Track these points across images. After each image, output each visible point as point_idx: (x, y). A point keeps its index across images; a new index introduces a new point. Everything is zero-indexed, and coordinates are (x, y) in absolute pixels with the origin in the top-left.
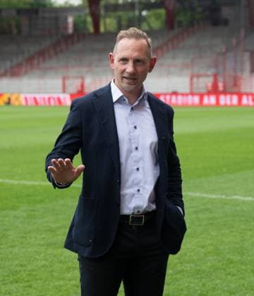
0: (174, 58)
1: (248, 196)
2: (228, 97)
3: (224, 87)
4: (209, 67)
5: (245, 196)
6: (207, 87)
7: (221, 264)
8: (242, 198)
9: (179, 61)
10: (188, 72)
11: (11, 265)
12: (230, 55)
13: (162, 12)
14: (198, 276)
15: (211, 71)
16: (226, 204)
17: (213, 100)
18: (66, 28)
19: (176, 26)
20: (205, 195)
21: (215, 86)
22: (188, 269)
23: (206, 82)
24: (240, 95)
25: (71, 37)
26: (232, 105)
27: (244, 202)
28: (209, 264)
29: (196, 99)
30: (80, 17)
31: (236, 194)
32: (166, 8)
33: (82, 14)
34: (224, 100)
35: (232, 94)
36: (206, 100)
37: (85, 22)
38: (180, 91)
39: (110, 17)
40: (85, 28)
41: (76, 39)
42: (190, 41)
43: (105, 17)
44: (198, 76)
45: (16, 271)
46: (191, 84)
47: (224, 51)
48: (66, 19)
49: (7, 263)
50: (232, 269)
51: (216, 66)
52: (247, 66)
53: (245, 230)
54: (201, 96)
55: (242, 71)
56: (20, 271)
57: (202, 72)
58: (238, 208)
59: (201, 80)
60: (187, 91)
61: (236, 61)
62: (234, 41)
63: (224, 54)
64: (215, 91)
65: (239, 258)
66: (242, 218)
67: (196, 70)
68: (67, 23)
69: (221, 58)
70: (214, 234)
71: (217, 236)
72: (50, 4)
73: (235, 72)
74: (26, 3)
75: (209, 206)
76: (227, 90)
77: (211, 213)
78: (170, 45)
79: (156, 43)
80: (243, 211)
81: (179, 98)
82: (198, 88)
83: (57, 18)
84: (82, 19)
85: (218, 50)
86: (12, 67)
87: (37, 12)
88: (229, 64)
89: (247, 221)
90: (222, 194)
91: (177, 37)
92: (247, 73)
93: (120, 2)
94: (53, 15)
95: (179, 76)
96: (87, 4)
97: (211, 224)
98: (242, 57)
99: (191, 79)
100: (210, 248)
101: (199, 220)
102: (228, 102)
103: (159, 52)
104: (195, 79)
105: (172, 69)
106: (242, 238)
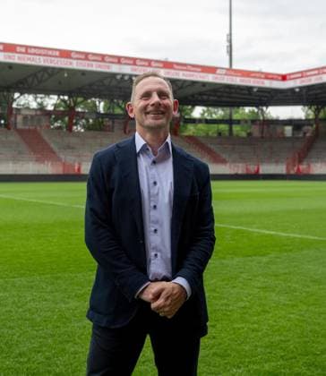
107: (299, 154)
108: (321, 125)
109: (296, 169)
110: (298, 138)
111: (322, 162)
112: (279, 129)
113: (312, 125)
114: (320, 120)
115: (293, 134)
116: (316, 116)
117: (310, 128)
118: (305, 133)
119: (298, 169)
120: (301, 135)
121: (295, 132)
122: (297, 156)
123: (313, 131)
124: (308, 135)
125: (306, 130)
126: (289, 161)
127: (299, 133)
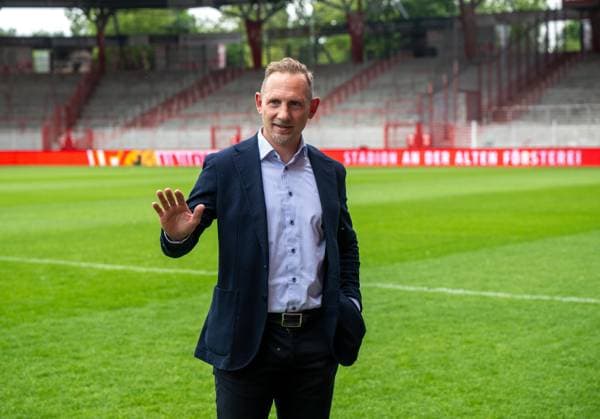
0: (362, 101)
1: (458, 288)
2: (437, 154)
3: (432, 140)
4: (410, 113)
5: (453, 288)
6: (408, 140)
7: (417, 381)
8: (450, 291)
9: (369, 105)
10: (384, 120)
11: (132, 382)
12: (440, 95)
13: (346, 38)
14: (387, 396)
15: (414, 119)
16: (427, 299)
17: (415, 157)
18: (216, 61)
19: (365, 57)
20: (399, 287)
21: (419, 138)
22: (373, 386)
23: (406, 134)
24: (453, 151)
25: (223, 72)
26: (442, 165)
27: (453, 297)
28: (402, 380)
29: (393, 158)
30: (234, 45)
31: (441, 286)
32: (352, 34)
33: (238, 42)
34: (428, 155)
35: (441, 149)
36: (406, 158)
37: (241, 53)
38: (372, 145)
39: (275, 45)
40: (242, 60)
41: (229, 75)
42: (385, 78)
43: (268, 46)
44: (396, 126)
45: (139, 390)
46: (386, 136)
47: (430, 89)
48: (216, 48)
49: (127, 379)
50: (432, 387)
51: (420, 112)
52: (463, 110)
53: (452, 334)
54: (400, 153)
55: (456, 118)
56: (144, 390)
57: (401, 120)
58: (444, 305)
59: (400, 130)
60: (381, 145)
61: (447, 105)
62: (444, 78)
63: (430, 95)
64: (418, 145)
66: (449, 318)
67: (393, 117)
68: (217, 54)
69: (426, 102)
70: (410, 340)
71: (413, 343)
72: (195, 29)
73: (446, 119)
74: (161, 28)
75: (404, 302)
76: (436, 144)
77: (407, 311)
78: (357, 83)
79: (338, 81)
80: (450, 308)
81: (370, 155)
82: (395, 142)
83: (203, 48)
84: (239, 49)
85: (422, 90)
86: (143, 115)
87: (176, 39)
88: (438, 109)
89: (455, 322)
90: (423, 286)
91: (366, 72)
92: (462, 121)
93: (290, 25)
94: (199, 44)
95: (371, 125)
96: (244, 28)
97: (406, 326)
98: (455, 99)
99: (386, 130)
100: (404, 359)
101: (390, 320)
102: (437, 161)
103: (343, 93)
104: (391, 130)
105: (360, 116)
106: (448, 346)
107: (68, 109)
108: (108, 49)
109: (63, 139)
110: (63, 77)
111: (114, 125)
112: (21, 56)
113: (90, 49)
114: (111, 38)
115: (52, 66)
116: (100, 29)
117: (85, 54)
118: (77, 66)
119: (69, 141)
121: (55, 63)
122: (63, 114)
123: (93, 62)
124: (84, 69)
125: (80, 58)
126: (48, 123)
127: (64, 66)
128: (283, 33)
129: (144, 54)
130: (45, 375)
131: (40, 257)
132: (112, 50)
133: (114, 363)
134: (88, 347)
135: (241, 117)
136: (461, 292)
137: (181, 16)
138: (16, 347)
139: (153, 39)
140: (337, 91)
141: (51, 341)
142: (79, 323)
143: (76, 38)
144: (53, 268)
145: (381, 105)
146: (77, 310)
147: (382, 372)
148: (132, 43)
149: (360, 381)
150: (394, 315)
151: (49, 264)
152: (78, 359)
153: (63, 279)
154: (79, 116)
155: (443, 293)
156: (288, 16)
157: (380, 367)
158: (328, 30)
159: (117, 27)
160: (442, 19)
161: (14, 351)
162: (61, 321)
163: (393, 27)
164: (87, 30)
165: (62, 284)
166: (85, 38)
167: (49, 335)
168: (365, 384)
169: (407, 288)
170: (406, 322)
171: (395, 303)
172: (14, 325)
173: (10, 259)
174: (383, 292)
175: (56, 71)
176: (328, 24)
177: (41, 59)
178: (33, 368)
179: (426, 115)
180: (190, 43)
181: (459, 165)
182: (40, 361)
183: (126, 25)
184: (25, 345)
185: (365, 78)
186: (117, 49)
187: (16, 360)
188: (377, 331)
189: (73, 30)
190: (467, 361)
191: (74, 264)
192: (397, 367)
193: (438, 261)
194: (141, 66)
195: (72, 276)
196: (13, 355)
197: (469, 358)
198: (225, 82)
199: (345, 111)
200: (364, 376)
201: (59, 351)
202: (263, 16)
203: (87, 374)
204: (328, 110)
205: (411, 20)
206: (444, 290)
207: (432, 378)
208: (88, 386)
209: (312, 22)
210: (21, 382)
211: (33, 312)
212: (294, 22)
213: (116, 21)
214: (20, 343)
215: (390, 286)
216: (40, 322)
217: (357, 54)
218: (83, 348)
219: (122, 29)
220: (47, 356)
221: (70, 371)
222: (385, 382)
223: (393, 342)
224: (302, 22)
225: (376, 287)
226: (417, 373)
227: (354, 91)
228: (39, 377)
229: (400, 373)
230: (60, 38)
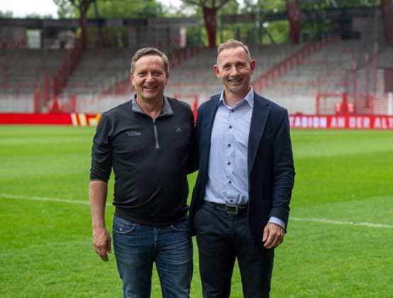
0: (298, 75)
1: (378, 223)
2: (359, 119)
3: (355, 108)
4: (337, 86)
5: (374, 223)
6: (336, 108)
7: (346, 290)
8: (371, 225)
9: (304, 79)
10: (315, 91)
12: (362, 72)
13: (286, 23)
15: (341, 91)
16: (352, 230)
17: (342, 122)
18: (178, 41)
19: (301, 39)
21: (344, 107)
22: (312, 294)
23: (334, 103)
24: (372, 118)
25: (184, 50)
26: (363, 128)
27: (373, 230)
29: (323, 122)
30: (194, 28)
31: (365, 221)
32: (290, 20)
33: (196, 25)
34: (352, 120)
35: (363, 116)
36: (334, 122)
37: (199, 35)
38: (305, 112)
39: (227, 29)
40: (200, 41)
41: (188, 53)
42: (318, 56)
43: (222, 29)
44: (326, 96)
46: (318, 105)
47: (355, 67)
48: (178, 31)
51: (346, 85)
52: (381, 84)
53: (374, 257)
54: (329, 118)
55: (375, 90)
57: (330, 91)
58: (367, 235)
59: (329, 100)
60: (313, 112)
61: (368, 80)
62: (366, 57)
63: (355, 71)
64: (344, 112)
65: (367, 284)
66: (370, 245)
67: (323, 89)
68: (179, 36)
69: (351, 76)
70: (340, 260)
71: (343, 263)
72: (161, 13)
73: (367, 91)
74: (133, 13)
75: (335, 233)
76: (358, 112)
77: (338, 239)
78: (294, 61)
79: (278, 59)
80: (372, 238)
81: (305, 119)
82: (325, 110)
83: (168, 30)
84: (196, 31)
85: (348, 67)
86: (117, 84)
87: (145, 22)
88: (361, 83)
89: (376, 248)
90: (350, 221)
91: (302, 52)
92: (380, 93)
93: (239, 12)
94: (164, 26)
95: (305, 95)
96: (202, 15)
97: (337, 250)
98: (375, 74)
99: (318, 99)
100: (335, 274)
101: (324, 246)
102: (359, 125)
103: (282, 68)
104: (322, 100)
105: (296, 88)
106: (370, 265)
107: (56, 79)
108: (89, 30)
109: (51, 104)
110: (51, 52)
111: (94, 93)
112: (17, 35)
113: (74, 30)
114: (90, 21)
115: (42, 44)
116: (83, 13)
117: (70, 34)
118: (63, 44)
119: (56, 105)
120: (56, 46)
121: (46, 41)
122: (52, 83)
123: (76, 40)
124: (69, 46)
125: (66, 37)
126: (38, 90)
127: (53, 43)
128: (233, 18)
129: (119, 34)
130: (53, 283)
131: (39, 196)
132: (92, 30)
133: (106, 275)
134: (85, 263)
135: (197, 87)
136: (380, 225)
137: (150, 4)
138: (27, 262)
139: (126, 22)
140: (277, 67)
141: (55, 258)
142: (76, 246)
143: (62, 20)
144: (51, 204)
145: (314, 79)
146: (74, 236)
147: (319, 283)
148: (109, 25)
149: (302, 291)
150: (327, 242)
151: (48, 201)
152: (77, 271)
153: (59, 213)
154: (65, 86)
155: (366, 226)
156: (237, 4)
157: (316, 280)
158: (271, 17)
159: (96, 12)
160: (365, 8)
161: (26, 265)
162: (62, 244)
163: (324, 15)
164: (72, 14)
165: (60, 216)
166: (70, 20)
167: (53, 254)
168: (306, 293)
169: (337, 222)
170: (337, 248)
171: (326, 234)
172: (23, 246)
173: (16, 197)
174: (318, 225)
175: (46, 47)
176: (271, 11)
177: (34, 37)
178: (42, 278)
179: (351, 88)
180: (157, 26)
181: (378, 129)
182: (47, 273)
183: (105, 10)
184: (34, 261)
185: (300, 57)
186: (97, 30)
187: (28, 272)
188: (313, 254)
189: (59, 13)
190: (386, 277)
191: (68, 201)
192: (330, 280)
193: (361, 203)
194: (117, 44)
195: (67, 210)
196: (26, 269)
197: (387, 274)
198: (185, 58)
199: (284, 83)
200: (304, 286)
201: (62, 266)
202: (217, 4)
203: (86, 283)
204: (270, 82)
205: (339, 9)
206: (367, 224)
207: (358, 289)
208: (87, 291)
209: (258, 10)
210: (35, 288)
211: (38, 237)
212: (243, 10)
213: (96, 8)
214: (30, 260)
215: (323, 220)
216: (45, 244)
217: (295, 36)
218: (80, 263)
219: (101, 14)
220: (53, 269)
221: (72, 280)
222: (321, 291)
223: (327, 262)
224: (249, 10)
225: (312, 221)
226: (346, 285)
227: (292, 68)
228: (47, 284)
229: (333, 285)
230: (49, 20)
